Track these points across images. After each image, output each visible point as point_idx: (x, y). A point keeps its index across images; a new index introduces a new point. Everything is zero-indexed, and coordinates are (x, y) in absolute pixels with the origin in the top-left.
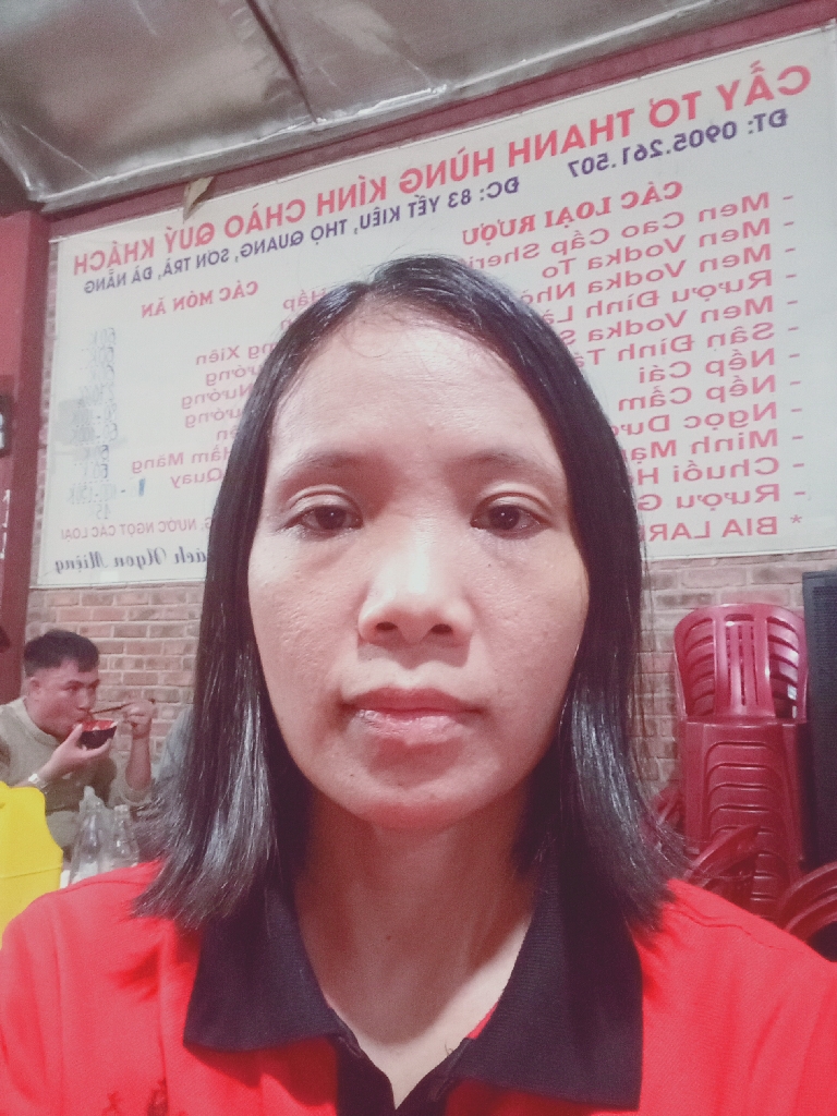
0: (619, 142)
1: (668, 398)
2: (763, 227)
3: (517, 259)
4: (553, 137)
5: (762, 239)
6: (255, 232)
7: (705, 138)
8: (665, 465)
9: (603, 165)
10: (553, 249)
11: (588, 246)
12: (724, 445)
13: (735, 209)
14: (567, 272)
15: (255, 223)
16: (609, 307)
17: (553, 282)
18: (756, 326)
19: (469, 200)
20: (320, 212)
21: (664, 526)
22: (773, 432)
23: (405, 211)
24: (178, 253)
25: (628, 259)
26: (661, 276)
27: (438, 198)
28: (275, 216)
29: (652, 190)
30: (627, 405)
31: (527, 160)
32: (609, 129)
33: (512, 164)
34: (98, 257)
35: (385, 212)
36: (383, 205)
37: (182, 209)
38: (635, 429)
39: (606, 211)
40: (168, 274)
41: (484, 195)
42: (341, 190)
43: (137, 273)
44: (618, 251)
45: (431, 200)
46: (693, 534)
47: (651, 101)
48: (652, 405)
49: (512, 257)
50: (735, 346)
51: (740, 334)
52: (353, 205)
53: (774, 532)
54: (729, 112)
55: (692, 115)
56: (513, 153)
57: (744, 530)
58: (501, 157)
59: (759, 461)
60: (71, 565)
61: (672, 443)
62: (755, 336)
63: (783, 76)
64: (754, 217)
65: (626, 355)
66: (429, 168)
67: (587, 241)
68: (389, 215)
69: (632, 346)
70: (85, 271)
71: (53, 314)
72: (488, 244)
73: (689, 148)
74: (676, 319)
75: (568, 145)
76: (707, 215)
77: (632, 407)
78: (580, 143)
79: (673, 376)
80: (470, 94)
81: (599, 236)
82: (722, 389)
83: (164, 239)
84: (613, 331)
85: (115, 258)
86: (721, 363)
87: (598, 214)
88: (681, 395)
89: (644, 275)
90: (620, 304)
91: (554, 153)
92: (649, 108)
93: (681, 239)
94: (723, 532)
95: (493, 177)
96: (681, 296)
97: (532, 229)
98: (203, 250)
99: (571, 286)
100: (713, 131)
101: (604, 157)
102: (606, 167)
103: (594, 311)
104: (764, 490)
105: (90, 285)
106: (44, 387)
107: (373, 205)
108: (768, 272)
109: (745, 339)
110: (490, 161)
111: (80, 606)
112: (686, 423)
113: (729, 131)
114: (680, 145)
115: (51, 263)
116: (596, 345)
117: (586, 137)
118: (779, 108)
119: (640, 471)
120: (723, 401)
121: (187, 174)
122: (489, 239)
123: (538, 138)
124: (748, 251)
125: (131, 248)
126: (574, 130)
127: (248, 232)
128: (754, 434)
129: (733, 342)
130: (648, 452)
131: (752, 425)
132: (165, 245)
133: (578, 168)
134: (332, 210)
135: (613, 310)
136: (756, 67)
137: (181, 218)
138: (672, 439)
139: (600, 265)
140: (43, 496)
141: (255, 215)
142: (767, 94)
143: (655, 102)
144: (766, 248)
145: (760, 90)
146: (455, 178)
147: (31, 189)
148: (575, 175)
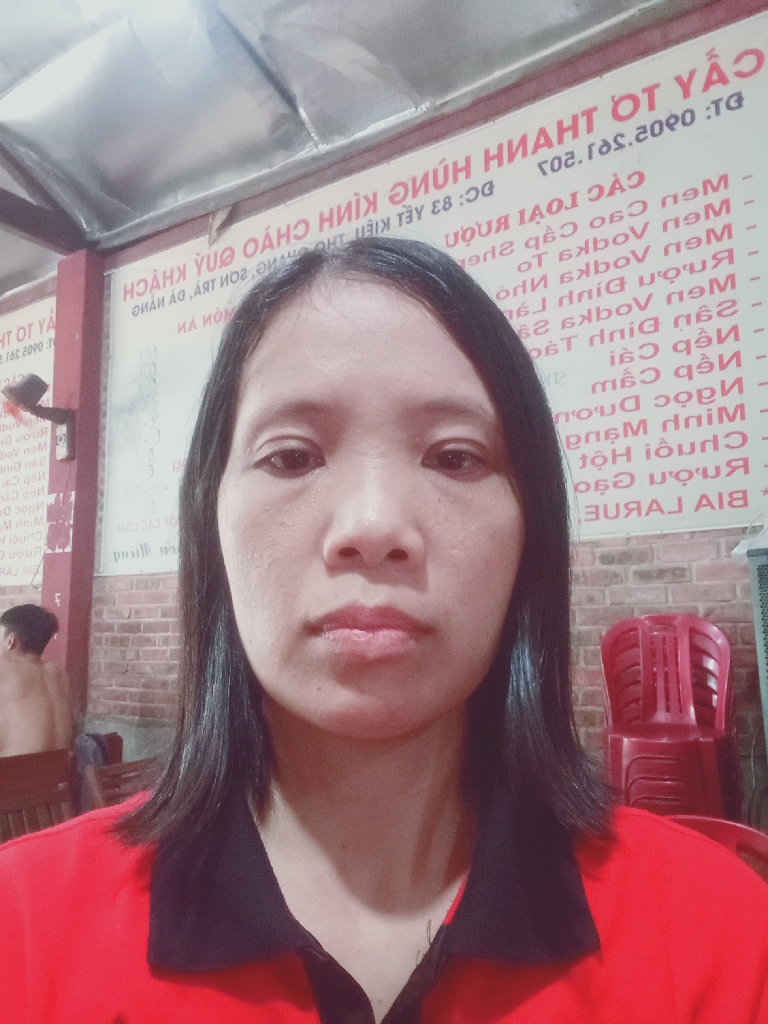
0: (585, 138)
1: (637, 380)
2: (724, 209)
3: (494, 257)
4: (524, 140)
5: (724, 219)
6: (268, 251)
7: (665, 126)
8: (637, 443)
9: (570, 162)
10: (527, 245)
11: (559, 238)
12: (693, 422)
13: (696, 192)
14: (540, 264)
15: (267, 243)
16: (580, 296)
17: (527, 276)
18: (720, 305)
19: (450, 205)
20: (321, 229)
21: (639, 503)
22: (741, 407)
23: (394, 221)
24: (206, 276)
25: (596, 249)
26: (628, 261)
27: (422, 207)
28: (285, 235)
29: (617, 181)
30: (599, 388)
31: (500, 164)
32: (574, 128)
33: (487, 168)
34: (142, 285)
35: (377, 223)
36: (375, 217)
37: (207, 236)
38: (608, 410)
39: (574, 204)
40: (198, 295)
41: (463, 200)
42: (339, 208)
43: (173, 296)
44: (587, 242)
45: (416, 209)
46: (666, 511)
47: (613, 97)
48: (623, 386)
49: (489, 255)
50: (701, 325)
51: (705, 313)
52: (350, 219)
53: (746, 504)
54: (687, 100)
55: (652, 106)
56: (488, 158)
57: (716, 504)
58: (478, 163)
59: (727, 436)
60: (125, 554)
61: (643, 423)
62: (719, 314)
63: (738, 60)
64: (715, 199)
65: (597, 340)
66: (414, 180)
67: (558, 233)
68: (381, 225)
69: (602, 332)
70: (132, 297)
71: (108, 337)
72: (468, 245)
73: (650, 137)
74: (643, 303)
75: (537, 146)
76: (670, 201)
77: (604, 389)
78: (549, 144)
79: (642, 357)
80: (448, 110)
81: (570, 228)
82: (689, 368)
83: (194, 264)
84: (584, 318)
85: (155, 284)
86: (688, 343)
87: (566, 208)
88: (651, 375)
89: (612, 264)
90: (590, 293)
91: (525, 154)
92: (611, 104)
93: (646, 225)
94: (695, 506)
95: (471, 183)
96: (647, 280)
97: (507, 227)
98: (225, 271)
99: (544, 278)
100: (672, 121)
101: (571, 155)
102: (573, 163)
103: (566, 301)
104: (734, 464)
105: (136, 309)
106: (102, 401)
107: (367, 219)
108: (731, 252)
109: (710, 318)
110: (467, 169)
111: (134, 591)
112: (657, 402)
113: (687, 118)
114: (642, 136)
115: (106, 293)
116: (568, 332)
117: (554, 138)
118: (736, 91)
119: (614, 451)
120: (690, 377)
121: (211, 206)
122: (470, 240)
123: (510, 143)
124: (710, 232)
125: (168, 274)
126: (542, 132)
127: (262, 251)
128: (722, 410)
129: (699, 319)
130: (621, 432)
131: (720, 401)
132: (196, 270)
133: (547, 167)
134: (331, 226)
135: (583, 298)
136: (711, 54)
137: (207, 245)
138: (643, 418)
139: (570, 256)
140: (102, 495)
141: (268, 236)
142: (723, 80)
143: (616, 99)
144: (728, 228)
145: (716, 75)
146: (437, 186)
147: (88, 230)
148: (544, 173)
